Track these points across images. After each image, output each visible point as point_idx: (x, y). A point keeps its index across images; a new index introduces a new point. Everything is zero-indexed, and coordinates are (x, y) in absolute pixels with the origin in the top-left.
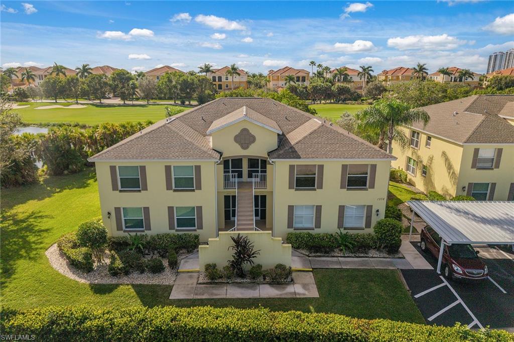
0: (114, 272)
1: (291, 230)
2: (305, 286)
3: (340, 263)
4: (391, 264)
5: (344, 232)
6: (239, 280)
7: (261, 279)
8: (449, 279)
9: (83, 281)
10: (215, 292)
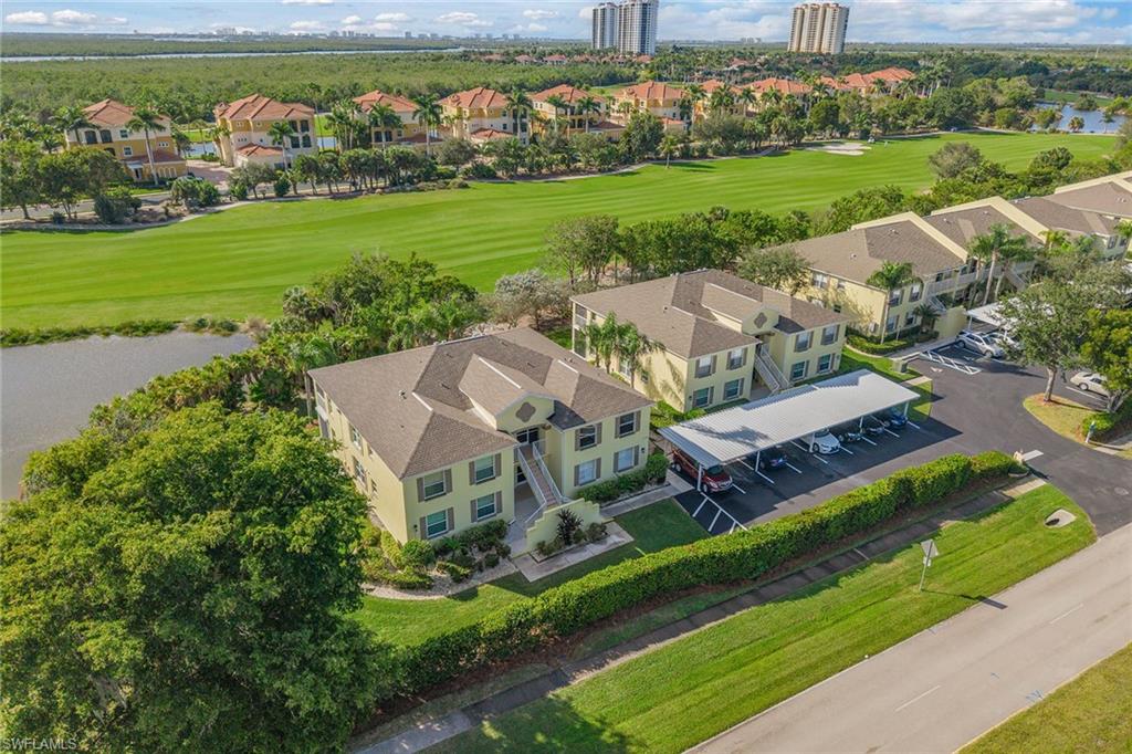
0: (458, 579)
1: (577, 487)
2: (618, 534)
3: (628, 505)
4: (663, 493)
5: (621, 474)
6: (568, 548)
7: (583, 541)
8: (708, 493)
9: (436, 598)
10: (559, 563)
